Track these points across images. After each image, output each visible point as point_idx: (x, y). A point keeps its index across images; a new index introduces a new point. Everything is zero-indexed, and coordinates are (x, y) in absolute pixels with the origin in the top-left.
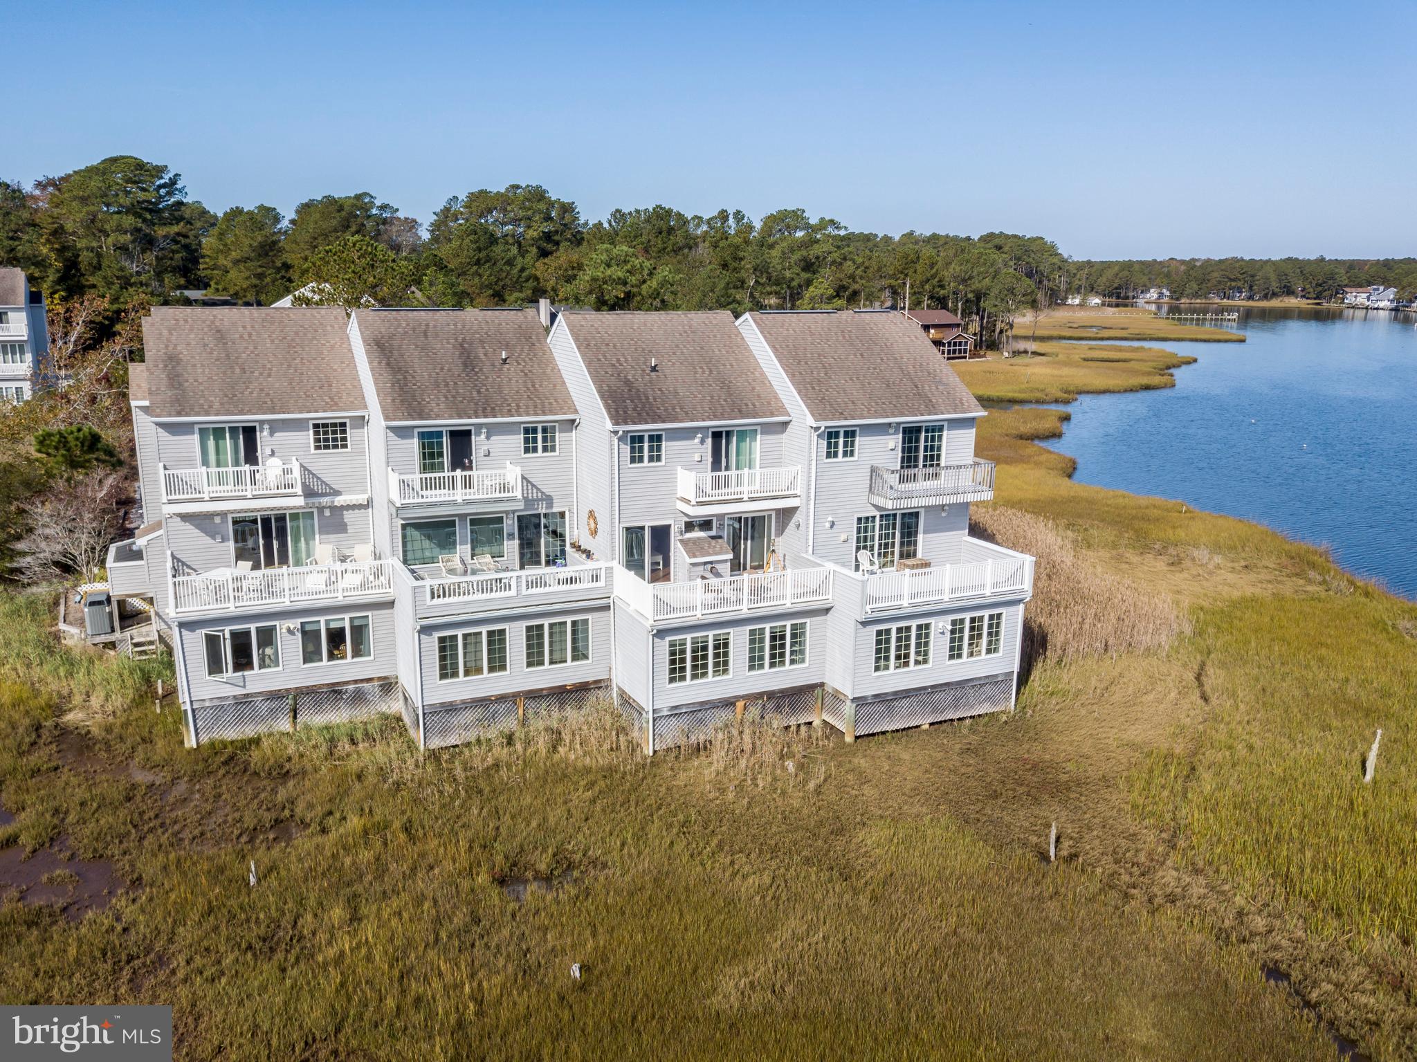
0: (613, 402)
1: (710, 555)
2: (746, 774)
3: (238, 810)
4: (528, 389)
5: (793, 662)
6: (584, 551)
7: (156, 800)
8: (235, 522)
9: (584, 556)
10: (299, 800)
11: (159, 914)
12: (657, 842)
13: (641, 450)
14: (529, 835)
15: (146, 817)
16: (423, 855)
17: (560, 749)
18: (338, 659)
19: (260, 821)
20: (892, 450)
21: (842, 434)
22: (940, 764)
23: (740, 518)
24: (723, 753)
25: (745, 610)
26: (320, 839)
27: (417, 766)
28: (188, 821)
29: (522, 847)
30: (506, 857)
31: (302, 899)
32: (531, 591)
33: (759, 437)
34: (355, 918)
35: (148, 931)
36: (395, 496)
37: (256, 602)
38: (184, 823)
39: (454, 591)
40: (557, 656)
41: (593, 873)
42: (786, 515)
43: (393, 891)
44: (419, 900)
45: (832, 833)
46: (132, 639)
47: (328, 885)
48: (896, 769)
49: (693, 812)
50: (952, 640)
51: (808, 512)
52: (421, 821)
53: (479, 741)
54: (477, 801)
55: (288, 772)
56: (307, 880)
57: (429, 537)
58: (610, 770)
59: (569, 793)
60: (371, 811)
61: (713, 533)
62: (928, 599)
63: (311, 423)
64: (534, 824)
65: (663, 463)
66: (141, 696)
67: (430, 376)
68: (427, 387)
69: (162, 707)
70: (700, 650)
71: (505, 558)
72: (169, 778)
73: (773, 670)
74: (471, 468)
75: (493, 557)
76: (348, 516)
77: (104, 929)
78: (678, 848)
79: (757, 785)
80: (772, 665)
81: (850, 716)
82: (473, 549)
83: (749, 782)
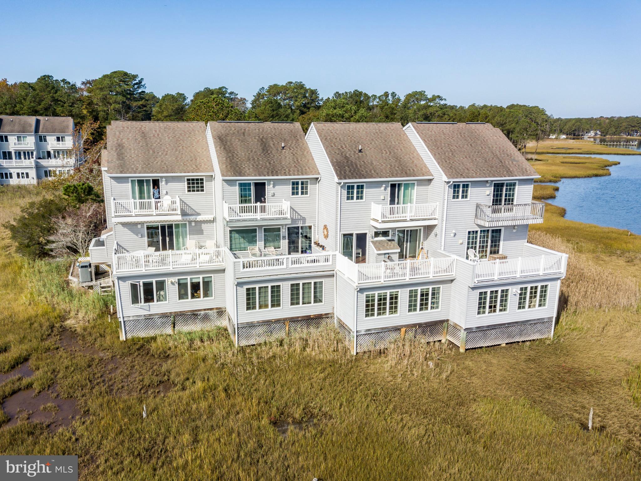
0: (339, 167)
1: (387, 249)
2: (407, 368)
3: (141, 375)
4: (295, 162)
5: (432, 308)
6: (321, 246)
7: (102, 367)
8: (148, 228)
9: (321, 249)
10: (173, 371)
11: (95, 432)
12: (359, 405)
13: (353, 193)
14: (290, 397)
15: (96, 377)
16: (233, 406)
17: (307, 349)
18: (196, 298)
19: (152, 381)
20: (488, 195)
21: (461, 186)
22: (514, 366)
23: (404, 230)
24: (394, 356)
25: (407, 279)
26: (181, 393)
27: (233, 355)
28: (117, 379)
29: (286, 403)
30: (278, 409)
31: (169, 427)
32: (294, 266)
33: (416, 187)
34: (196, 441)
35: (88, 441)
36: (226, 215)
37: (156, 268)
38: (114, 381)
39: (255, 265)
40: (306, 300)
41: (324, 421)
42: (429, 229)
43: (217, 425)
44: (231, 432)
45: (457, 404)
46: (100, 285)
47: (183, 420)
48: (490, 368)
49: (379, 388)
50: (520, 299)
51: (442, 228)
52: (234, 385)
53: (265, 343)
54: (263, 377)
55: (169, 355)
56: (172, 416)
57: (244, 238)
58: (333, 363)
59: (312, 374)
60: (208, 379)
61: (390, 238)
62: (508, 276)
63: (186, 178)
64: (293, 391)
65: (364, 200)
66: (102, 313)
67: (245, 154)
68: (244, 160)
69: (111, 319)
70: (382, 299)
71: (281, 249)
72: (110, 356)
73: (421, 312)
74: (265, 202)
75: (275, 248)
76: (204, 226)
77: (66, 438)
78: (371, 409)
79: (413, 375)
80: (421, 309)
81: (463, 338)
82: (265, 244)
83: (409, 372)
